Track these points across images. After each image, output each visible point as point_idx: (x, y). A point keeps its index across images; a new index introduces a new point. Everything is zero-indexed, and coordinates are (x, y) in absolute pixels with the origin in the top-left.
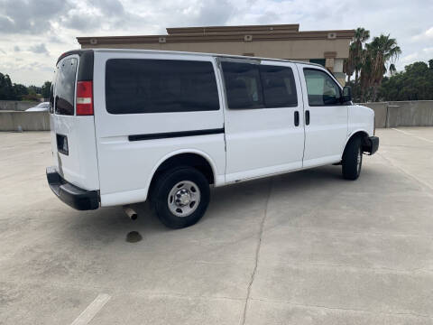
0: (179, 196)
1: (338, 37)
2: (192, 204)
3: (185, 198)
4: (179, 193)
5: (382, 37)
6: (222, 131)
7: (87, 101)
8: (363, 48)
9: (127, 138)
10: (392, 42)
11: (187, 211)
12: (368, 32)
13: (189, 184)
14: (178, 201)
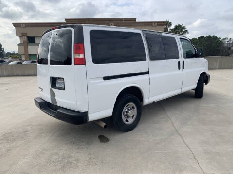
0: (127, 112)
1: (158, 25)
2: (133, 117)
3: (130, 113)
4: (127, 110)
5: (179, 25)
6: (147, 73)
7: (82, 56)
8: (169, 30)
9: (103, 79)
10: (184, 28)
11: (131, 121)
12: (171, 23)
13: (132, 104)
14: (126, 115)
